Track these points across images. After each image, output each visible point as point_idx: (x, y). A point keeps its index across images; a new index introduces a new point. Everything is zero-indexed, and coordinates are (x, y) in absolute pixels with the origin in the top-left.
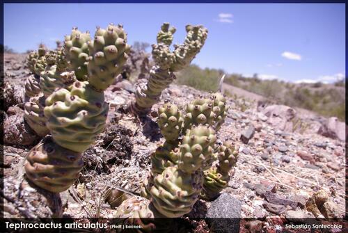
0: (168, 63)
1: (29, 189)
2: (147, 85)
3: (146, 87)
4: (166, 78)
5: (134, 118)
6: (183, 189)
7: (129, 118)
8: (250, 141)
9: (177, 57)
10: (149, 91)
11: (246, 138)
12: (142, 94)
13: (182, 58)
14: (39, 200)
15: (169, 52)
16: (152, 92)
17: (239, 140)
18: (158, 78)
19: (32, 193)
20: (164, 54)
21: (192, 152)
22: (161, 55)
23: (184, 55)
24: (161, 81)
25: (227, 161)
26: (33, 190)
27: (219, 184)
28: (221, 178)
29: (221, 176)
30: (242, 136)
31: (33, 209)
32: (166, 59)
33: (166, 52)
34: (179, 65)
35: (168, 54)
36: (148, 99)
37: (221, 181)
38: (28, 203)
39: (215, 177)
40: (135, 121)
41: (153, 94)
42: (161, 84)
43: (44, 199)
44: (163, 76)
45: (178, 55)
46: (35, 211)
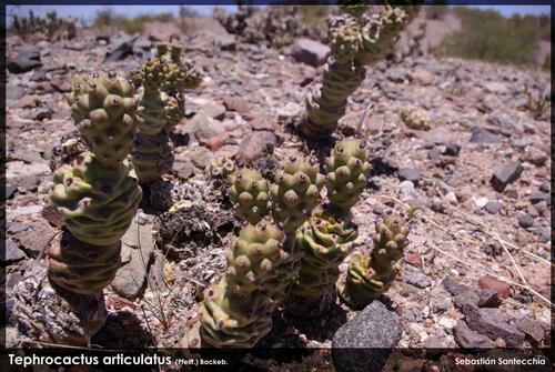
0: (347, 53)
1: (48, 289)
2: (321, 89)
3: (319, 93)
4: (346, 78)
5: (300, 143)
6: (231, 317)
7: (291, 144)
8: (509, 187)
9: (364, 40)
10: (322, 100)
11: (500, 182)
12: (314, 105)
13: (373, 41)
14: (59, 304)
15: (347, 34)
16: (328, 101)
17: (488, 183)
18: (334, 79)
19: (52, 295)
20: (339, 38)
21: (237, 267)
22: (334, 41)
23: (377, 36)
24: (340, 85)
25: (383, 251)
26: (52, 291)
27: (369, 286)
28: (373, 277)
29: (374, 272)
30: (494, 177)
31: (52, 314)
32: (342, 47)
33: (342, 35)
34: (369, 55)
35: (347, 38)
36: (323, 112)
37: (373, 281)
38: (46, 308)
39: (364, 274)
40: (301, 149)
41: (331, 104)
42: (339, 88)
43: (64, 303)
44: (341, 75)
45: (367, 37)
46: (54, 318)
